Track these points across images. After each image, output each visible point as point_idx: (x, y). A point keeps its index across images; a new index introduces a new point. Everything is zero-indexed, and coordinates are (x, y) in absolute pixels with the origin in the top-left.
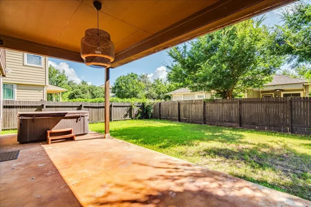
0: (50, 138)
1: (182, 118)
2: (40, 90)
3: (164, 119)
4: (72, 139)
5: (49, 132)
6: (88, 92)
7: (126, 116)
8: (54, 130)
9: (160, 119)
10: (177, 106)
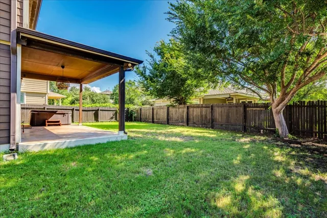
0: (47, 124)
1: (155, 120)
2: (43, 97)
3: (144, 121)
4: (59, 125)
5: (46, 121)
6: (88, 98)
7: (112, 118)
8: (49, 120)
9: (141, 121)
10: (151, 110)
